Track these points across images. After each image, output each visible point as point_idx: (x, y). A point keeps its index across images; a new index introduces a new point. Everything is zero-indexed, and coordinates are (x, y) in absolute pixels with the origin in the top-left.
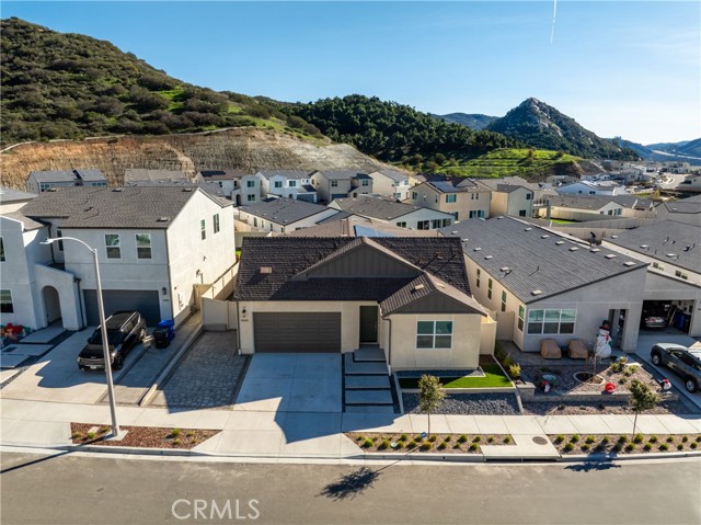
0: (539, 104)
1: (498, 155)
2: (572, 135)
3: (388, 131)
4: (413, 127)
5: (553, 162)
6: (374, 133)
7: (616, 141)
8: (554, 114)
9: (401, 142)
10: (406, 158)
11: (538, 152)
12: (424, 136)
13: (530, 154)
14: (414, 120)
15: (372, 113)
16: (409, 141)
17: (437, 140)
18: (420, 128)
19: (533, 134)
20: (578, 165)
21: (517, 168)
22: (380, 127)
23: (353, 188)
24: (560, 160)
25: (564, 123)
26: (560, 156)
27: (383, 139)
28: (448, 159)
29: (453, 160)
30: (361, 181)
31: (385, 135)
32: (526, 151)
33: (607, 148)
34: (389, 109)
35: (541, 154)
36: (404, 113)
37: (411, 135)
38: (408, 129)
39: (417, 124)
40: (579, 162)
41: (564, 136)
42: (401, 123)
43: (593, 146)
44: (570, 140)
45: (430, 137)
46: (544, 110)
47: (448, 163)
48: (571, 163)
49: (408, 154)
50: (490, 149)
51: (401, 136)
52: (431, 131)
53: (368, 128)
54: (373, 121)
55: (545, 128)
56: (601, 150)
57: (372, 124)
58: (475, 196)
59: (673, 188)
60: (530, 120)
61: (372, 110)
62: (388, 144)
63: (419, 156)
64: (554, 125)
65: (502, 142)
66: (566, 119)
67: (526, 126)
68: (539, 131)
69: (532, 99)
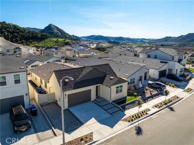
0: (53, 25)
1: (48, 40)
2: (63, 34)
3: (12, 33)
4: (20, 32)
5: (64, 42)
6: (6, 34)
7: (73, 36)
8: (58, 29)
9: (17, 37)
10: (20, 41)
11: (59, 39)
12: (24, 34)
13: (58, 40)
14: (20, 30)
15: (4, 27)
16: (19, 36)
17: (29, 36)
18: (22, 32)
20: (70, 43)
21: (55, 44)
22: (8, 32)
23: (15, 52)
24: (66, 41)
25: (61, 31)
26: (65, 40)
27: (10, 36)
28: (34, 42)
29: (35, 42)
30: (18, 50)
31: (10, 34)
32: (56, 39)
33: (72, 38)
34: (10, 26)
35: (60, 40)
36: (16, 27)
37: (20, 34)
38: (18, 32)
39: (21, 31)
40: (71, 42)
41: (61, 34)
42: (16, 30)
43: (69, 37)
44: (63, 36)
45: (26, 35)
46: (55, 27)
47: (34, 43)
48: (69, 42)
49: (20, 40)
50: (46, 38)
51: (16, 34)
52: (26, 33)
53: (4, 32)
54: (5, 29)
55: (56, 32)
56: (71, 38)
57: (5, 31)
58: (62, 52)
59: (94, 47)
60: (51, 30)
61: (4, 26)
62: (12, 37)
63: (24, 41)
64: (58, 31)
65: (49, 36)
66: (61, 30)
67: (51, 32)
68: (54, 33)
69: (51, 24)
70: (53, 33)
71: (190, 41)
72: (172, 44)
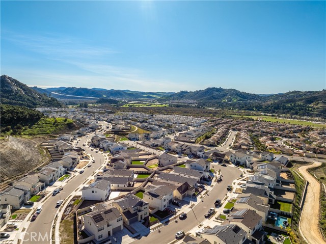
0: (9, 78)
1: (43, 122)
5: (65, 123)
8: (17, 83)
13: (56, 121)
17: (13, 118)
19: (11, 94)
20: (74, 124)
24: (67, 122)
25: (23, 88)
26: (66, 120)
29: (25, 126)
32: (53, 119)
35: (59, 120)
41: (26, 93)
43: (39, 98)
44: (28, 95)
46: (12, 81)
48: (72, 123)
50: (38, 119)
55: (16, 91)
56: (43, 99)
60: (7, 86)
63: (8, 126)
64: (19, 89)
67: (6, 90)
68: (13, 92)
69: (5, 76)
70: (11, 91)
71: (210, 99)
72: (190, 104)
